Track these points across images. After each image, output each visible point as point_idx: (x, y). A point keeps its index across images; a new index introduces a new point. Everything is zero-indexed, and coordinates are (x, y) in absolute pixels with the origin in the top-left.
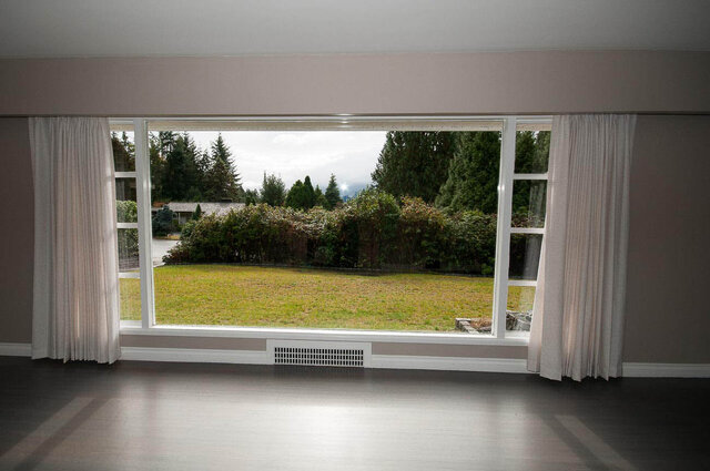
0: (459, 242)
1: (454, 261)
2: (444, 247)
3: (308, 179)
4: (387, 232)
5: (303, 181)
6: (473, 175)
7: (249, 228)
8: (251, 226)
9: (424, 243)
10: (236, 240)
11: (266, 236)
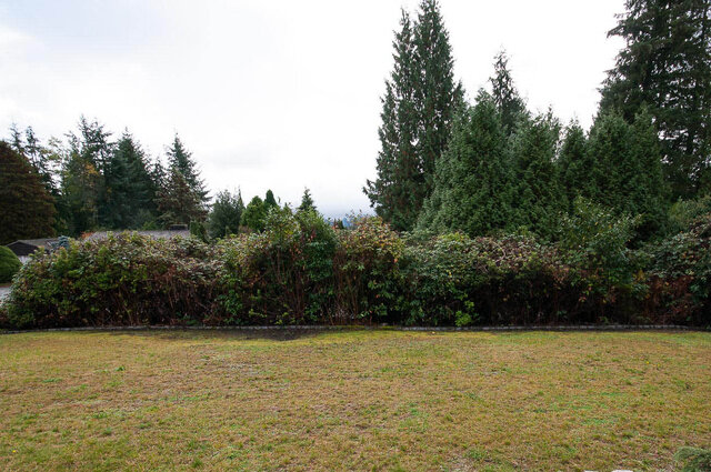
0: (423, 280)
1: (416, 308)
2: (401, 289)
3: (270, 194)
4: (317, 270)
5: (263, 198)
6: (460, 181)
7: (97, 271)
8: (101, 270)
9: (372, 285)
10: (79, 292)
11: (128, 284)
